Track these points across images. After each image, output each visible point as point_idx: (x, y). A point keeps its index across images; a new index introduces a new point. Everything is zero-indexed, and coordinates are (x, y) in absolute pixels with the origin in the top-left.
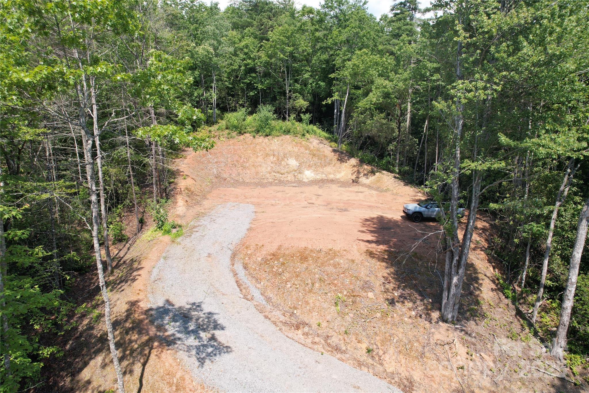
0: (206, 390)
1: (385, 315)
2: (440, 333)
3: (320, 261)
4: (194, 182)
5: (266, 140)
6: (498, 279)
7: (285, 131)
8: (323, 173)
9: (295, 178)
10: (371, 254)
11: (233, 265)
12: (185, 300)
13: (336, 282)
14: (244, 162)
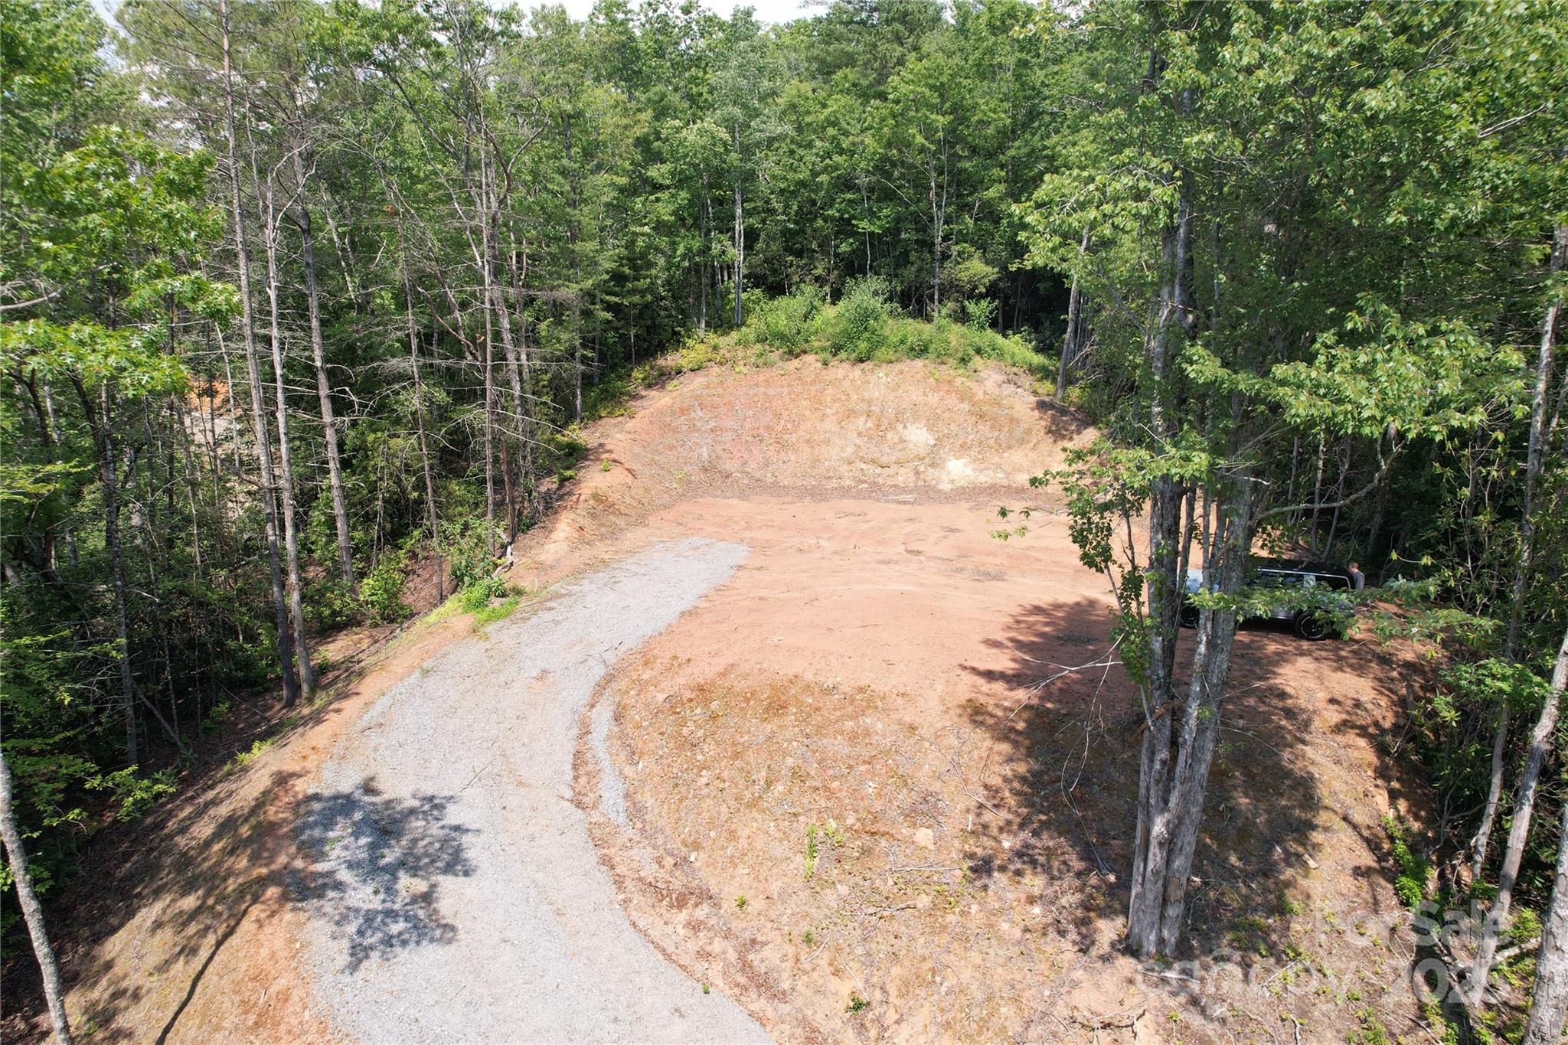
0: (329, 1037)
1: (944, 901)
2: (1098, 987)
3: (817, 719)
4: (629, 479)
5: (857, 372)
6: (1392, 838)
7: (912, 349)
8: (999, 466)
9: (918, 479)
10: (976, 713)
11: (593, 706)
12: (411, 788)
13: (835, 784)
14: (785, 430)
